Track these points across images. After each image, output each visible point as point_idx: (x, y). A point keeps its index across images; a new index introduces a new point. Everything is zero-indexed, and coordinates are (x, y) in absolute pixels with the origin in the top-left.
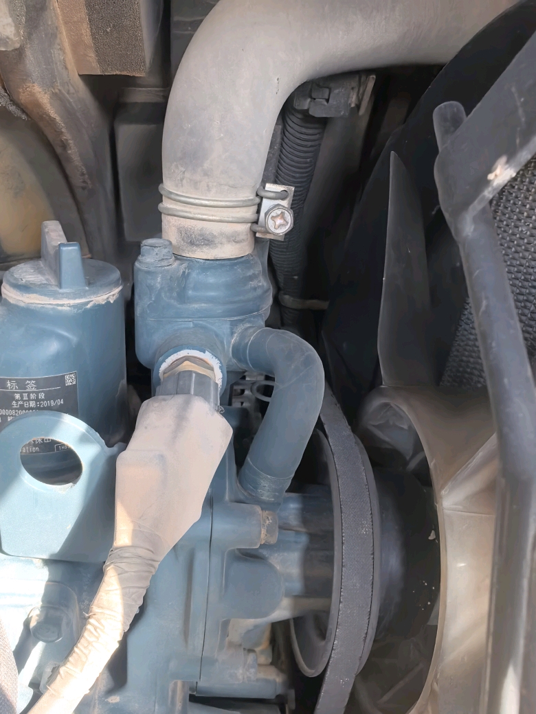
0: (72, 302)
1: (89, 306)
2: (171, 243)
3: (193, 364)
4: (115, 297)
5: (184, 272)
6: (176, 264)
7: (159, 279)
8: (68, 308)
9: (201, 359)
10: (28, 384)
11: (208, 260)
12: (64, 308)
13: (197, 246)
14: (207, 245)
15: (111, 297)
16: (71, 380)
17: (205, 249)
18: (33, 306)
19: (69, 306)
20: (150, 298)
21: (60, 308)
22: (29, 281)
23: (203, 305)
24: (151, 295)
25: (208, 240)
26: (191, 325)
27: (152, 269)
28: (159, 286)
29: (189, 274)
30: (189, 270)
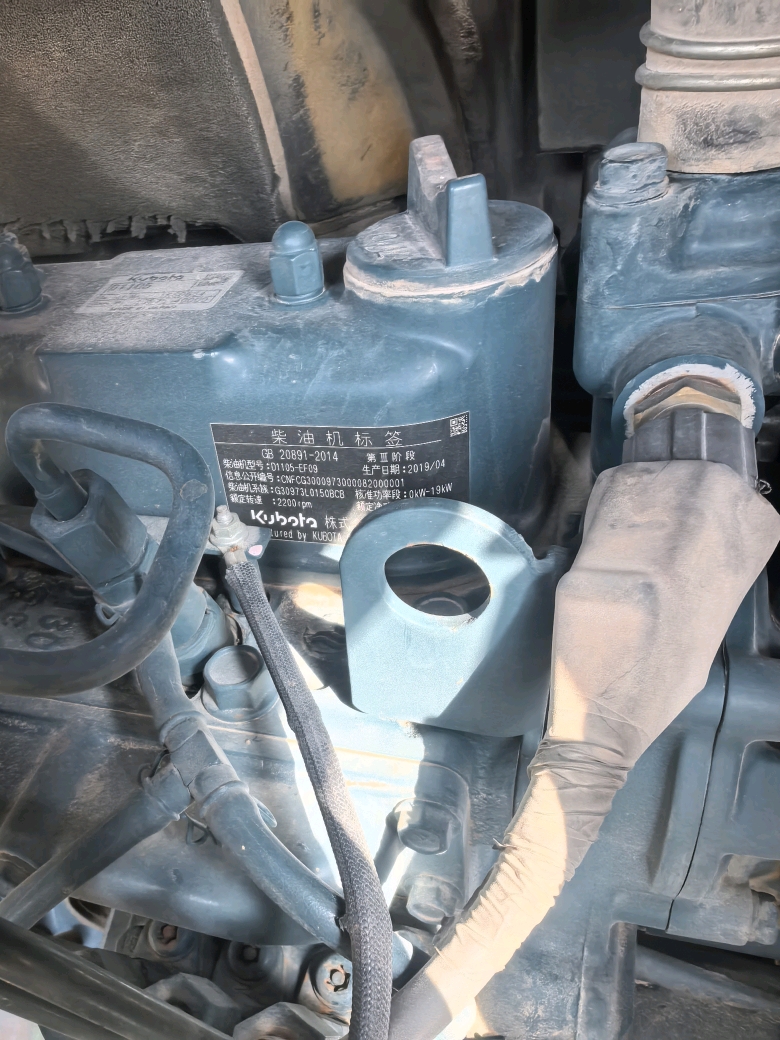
0: (467, 288)
1: (497, 293)
2: (663, 149)
3: (699, 393)
4: (543, 272)
5: (686, 207)
6: (671, 191)
7: (635, 228)
8: (460, 300)
9: (715, 382)
10: (389, 436)
11: (741, 174)
12: (452, 301)
13: (719, 147)
14: (741, 142)
15: (538, 272)
16: (459, 428)
17: (737, 152)
18: (400, 300)
19: (461, 297)
20: (613, 267)
21: (445, 301)
22: (392, 256)
23: (722, 269)
24: (615, 260)
25: (745, 133)
26: (693, 312)
27: (622, 207)
28: (633, 241)
29: (696, 208)
30: (696, 200)
